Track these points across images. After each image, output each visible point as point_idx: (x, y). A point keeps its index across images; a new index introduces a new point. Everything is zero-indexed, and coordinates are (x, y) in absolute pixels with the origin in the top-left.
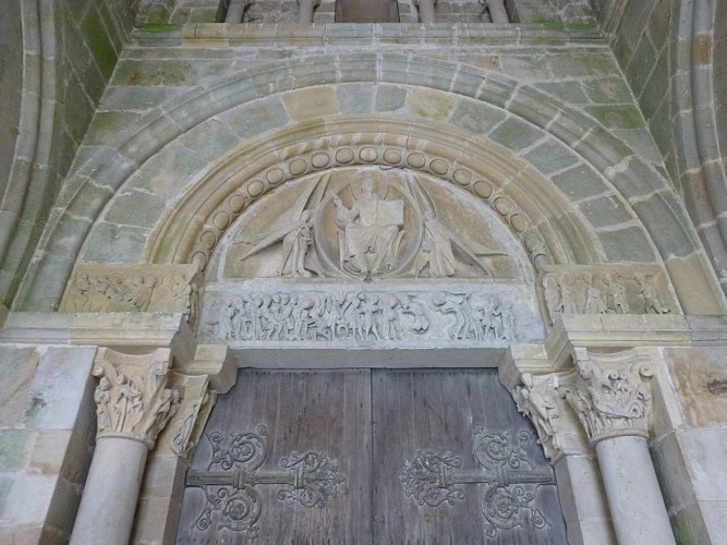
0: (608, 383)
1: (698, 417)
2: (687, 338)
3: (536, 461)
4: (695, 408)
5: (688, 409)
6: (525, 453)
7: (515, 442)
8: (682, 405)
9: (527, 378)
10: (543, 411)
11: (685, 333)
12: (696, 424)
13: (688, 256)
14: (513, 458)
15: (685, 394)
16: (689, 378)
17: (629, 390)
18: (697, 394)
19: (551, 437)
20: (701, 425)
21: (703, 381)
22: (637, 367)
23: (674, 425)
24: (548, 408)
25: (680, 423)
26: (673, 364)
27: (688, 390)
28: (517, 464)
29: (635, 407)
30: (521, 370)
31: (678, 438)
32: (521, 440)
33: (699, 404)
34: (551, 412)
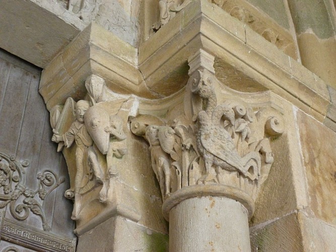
0: (231, 115)
1: (323, 206)
2: (324, 111)
3: (54, 220)
4: (322, 194)
5: (315, 192)
6: (41, 203)
7: (31, 183)
8: (309, 183)
9: (97, 84)
10: (103, 139)
11: (325, 102)
12: (320, 213)
13: (326, 40)
14: (20, 203)
15: (313, 173)
16: (318, 157)
17: (250, 141)
18: (325, 180)
19: (100, 184)
20: (325, 217)
21: (331, 167)
22: (265, 116)
23: (298, 203)
24: (113, 137)
25: (305, 204)
26: (304, 132)
27: (317, 170)
28: (23, 214)
29: (253, 164)
30: (94, 66)
31: (301, 222)
32: (42, 182)
33: (326, 191)
34: (116, 145)
